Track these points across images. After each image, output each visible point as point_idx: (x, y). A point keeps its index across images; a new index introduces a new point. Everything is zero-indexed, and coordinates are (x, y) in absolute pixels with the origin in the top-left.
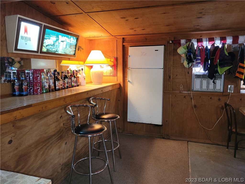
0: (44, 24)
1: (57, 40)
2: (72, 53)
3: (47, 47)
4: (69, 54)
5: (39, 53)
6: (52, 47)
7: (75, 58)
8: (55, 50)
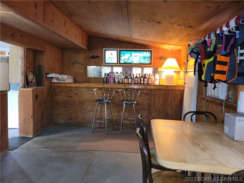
1: (130, 56)
2: (148, 62)
3: (124, 61)
4: (145, 63)
5: (119, 64)
6: (128, 60)
7: (152, 65)
8: (131, 61)
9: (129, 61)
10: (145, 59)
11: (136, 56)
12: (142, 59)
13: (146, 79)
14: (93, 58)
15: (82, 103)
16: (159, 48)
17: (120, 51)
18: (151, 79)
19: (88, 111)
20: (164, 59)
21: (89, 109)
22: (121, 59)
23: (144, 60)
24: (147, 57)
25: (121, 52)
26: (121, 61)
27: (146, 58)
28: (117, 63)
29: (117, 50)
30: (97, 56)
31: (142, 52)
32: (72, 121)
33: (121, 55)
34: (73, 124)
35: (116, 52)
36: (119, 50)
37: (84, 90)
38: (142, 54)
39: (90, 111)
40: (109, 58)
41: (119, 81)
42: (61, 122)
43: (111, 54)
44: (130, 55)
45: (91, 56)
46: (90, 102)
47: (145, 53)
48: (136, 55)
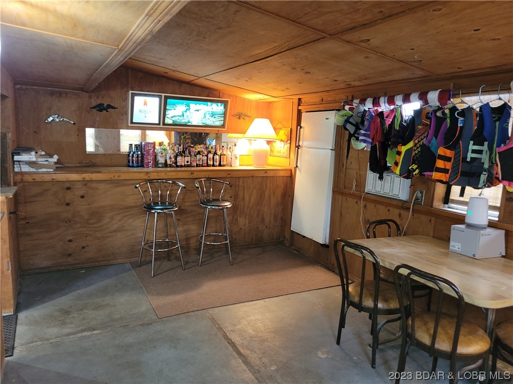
0: (163, 95)
1: (187, 110)
2: (218, 123)
3: (173, 119)
4: (213, 124)
5: (162, 125)
6: (181, 118)
7: (225, 129)
8: (186, 121)
9: (183, 121)
10: (215, 118)
11: (198, 111)
12: (208, 116)
13: (218, 156)
14: (101, 110)
15: (96, 215)
16: (236, 97)
17: (166, 98)
18: (225, 156)
19: (111, 232)
20: (243, 118)
21: (115, 227)
22: (168, 116)
23: (212, 119)
24: (217, 113)
25: (169, 100)
26: (166, 119)
27: (216, 116)
28: (159, 124)
29: (160, 97)
30: (109, 106)
31: (209, 103)
32: (70, 260)
33: (167, 108)
34: (72, 265)
35: (157, 100)
36: (165, 96)
37: (102, 186)
38: (208, 106)
39: (116, 231)
40: (140, 111)
41: (166, 161)
42: (42, 266)
43: (145, 104)
44: (187, 107)
45: (94, 104)
46: (116, 213)
47: (214, 105)
48: (198, 109)
